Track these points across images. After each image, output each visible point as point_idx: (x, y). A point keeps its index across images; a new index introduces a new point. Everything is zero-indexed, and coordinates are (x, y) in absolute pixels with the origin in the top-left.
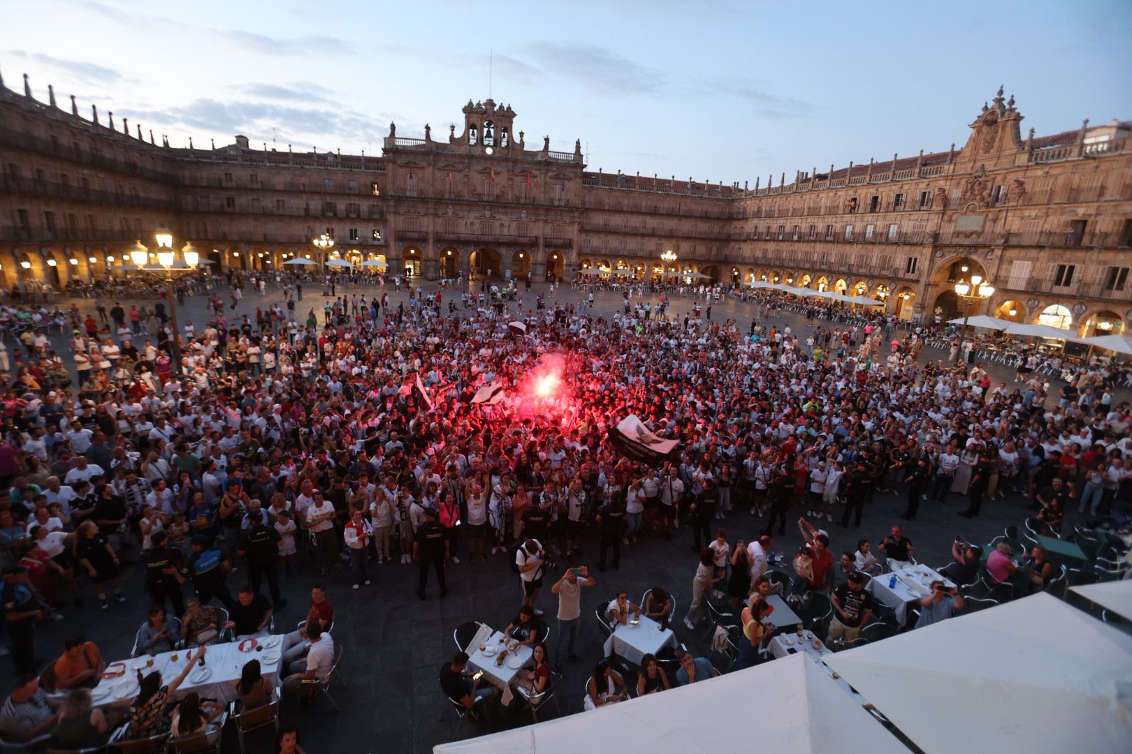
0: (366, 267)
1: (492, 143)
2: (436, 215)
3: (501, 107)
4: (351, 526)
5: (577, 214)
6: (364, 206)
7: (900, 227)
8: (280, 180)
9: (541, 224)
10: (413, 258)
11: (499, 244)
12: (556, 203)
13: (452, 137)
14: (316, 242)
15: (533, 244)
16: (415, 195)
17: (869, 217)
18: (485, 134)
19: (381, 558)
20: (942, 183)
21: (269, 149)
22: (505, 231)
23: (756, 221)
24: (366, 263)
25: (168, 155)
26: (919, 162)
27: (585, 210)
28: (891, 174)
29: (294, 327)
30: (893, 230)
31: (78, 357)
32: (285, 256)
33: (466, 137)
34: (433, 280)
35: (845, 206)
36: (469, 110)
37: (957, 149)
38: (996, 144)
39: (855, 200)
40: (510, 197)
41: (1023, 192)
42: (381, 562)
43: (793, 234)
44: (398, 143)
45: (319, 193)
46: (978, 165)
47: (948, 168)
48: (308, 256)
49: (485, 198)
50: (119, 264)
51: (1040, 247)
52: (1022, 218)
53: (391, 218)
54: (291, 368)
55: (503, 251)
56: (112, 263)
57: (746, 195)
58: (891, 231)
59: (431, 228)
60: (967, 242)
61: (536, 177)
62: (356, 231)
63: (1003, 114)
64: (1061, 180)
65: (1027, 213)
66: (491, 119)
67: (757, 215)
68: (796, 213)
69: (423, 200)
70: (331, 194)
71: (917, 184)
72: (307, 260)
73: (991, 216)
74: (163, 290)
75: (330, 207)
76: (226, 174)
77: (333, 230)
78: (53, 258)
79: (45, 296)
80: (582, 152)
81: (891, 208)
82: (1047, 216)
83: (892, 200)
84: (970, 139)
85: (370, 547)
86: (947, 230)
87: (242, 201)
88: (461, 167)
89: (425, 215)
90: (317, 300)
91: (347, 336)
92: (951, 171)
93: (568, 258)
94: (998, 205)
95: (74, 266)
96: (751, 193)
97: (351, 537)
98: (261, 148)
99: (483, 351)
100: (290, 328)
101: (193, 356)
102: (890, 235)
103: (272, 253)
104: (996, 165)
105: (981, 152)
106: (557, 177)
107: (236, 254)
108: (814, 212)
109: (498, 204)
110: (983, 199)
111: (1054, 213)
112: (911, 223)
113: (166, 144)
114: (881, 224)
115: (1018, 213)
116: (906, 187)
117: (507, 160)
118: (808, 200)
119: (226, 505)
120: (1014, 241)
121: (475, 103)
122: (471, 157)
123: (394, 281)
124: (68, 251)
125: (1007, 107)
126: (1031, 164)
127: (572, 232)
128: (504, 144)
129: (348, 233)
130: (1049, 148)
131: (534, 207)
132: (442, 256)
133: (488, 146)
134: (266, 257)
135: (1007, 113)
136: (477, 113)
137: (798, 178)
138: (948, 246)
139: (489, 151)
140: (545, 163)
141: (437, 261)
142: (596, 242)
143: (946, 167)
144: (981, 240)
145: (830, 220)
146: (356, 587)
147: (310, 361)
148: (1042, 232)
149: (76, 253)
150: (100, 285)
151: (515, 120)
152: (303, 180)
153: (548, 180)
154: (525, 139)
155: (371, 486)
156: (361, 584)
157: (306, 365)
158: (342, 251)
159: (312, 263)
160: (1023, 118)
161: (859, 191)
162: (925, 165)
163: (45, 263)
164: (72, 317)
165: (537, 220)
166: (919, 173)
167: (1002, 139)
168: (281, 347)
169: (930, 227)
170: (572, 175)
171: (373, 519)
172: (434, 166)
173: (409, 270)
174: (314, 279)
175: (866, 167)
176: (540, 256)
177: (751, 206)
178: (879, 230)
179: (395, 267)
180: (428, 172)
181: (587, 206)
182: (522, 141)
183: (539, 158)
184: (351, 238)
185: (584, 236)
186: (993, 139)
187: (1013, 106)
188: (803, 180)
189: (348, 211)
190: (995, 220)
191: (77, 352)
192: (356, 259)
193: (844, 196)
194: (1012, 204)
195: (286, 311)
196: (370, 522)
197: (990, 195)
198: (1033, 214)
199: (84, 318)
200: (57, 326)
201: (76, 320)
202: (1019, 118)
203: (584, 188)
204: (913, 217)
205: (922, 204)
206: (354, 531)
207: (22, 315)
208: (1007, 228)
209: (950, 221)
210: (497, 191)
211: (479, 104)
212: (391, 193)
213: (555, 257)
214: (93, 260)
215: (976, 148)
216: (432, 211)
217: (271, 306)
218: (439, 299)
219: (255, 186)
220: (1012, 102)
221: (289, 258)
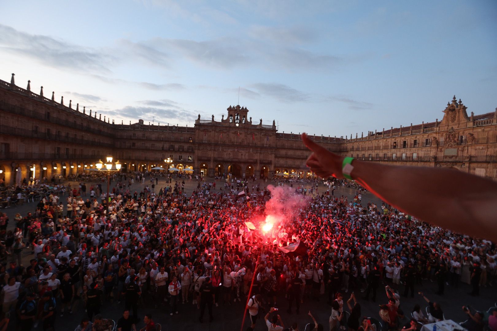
0: (184, 171)
1: (238, 122)
2: (215, 150)
3: (243, 108)
4: (172, 284)
5: (273, 150)
6: (186, 146)
7: (418, 154)
8: (154, 136)
9: (258, 154)
10: (204, 168)
11: (240, 162)
12: (265, 146)
13: (222, 119)
14: (165, 161)
15: (255, 163)
16: (206, 142)
17: (403, 150)
18: (236, 118)
19: (183, 301)
20: (434, 135)
21: (151, 125)
22: (243, 157)
23: (352, 152)
24: (185, 170)
25: (114, 127)
26: (422, 127)
27: (277, 148)
28: (411, 132)
29: (154, 195)
30: (415, 155)
31: (69, 205)
32: (152, 166)
33: (228, 119)
34: (212, 177)
35: (391, 145)
36: (230, 109)
37: (439, 121)
38: (457, 119)
39: (395, 143)
40: (245, 143)
41: (474, 139)
42: (183, 303)
43: (369, 158)
44: (201, 122)
45: (169, 141)
46: (450, 127)
47: (436, 129)
48: (161, 166)
49: (235, 144)
50: (89, 168)
51: (487, 162)
52: (476, 149)
53: (196, 151)
54: (151, 213)
55: (242, 165)
56: (86, 168)
57: (347, 141)
58: (414, 156)
59: (212, 155)
60: (451, 160)
61: (256, 135)
62: (181, 156)
63: (457, 107)
64: (491, 133)
65: (477, 147)
66: (239, 112)
67: (352, 149)
68: (369, 149)
69: (210, 144)
70: (173, 142)
71: (423, 136)
72: (161, 168)
73: (460, 149)
74: (103, 179)
75: (173, 147)
76: (134, 134)
77: (172, 156)
78: (65, 166)
79: (59, 180)
80: (276, 125)
81: (413, 146)
82: (488, 148)
83: (413, 142)
84: (444, 117)
85: (179, 296)
86: (440, 155)
87: (138, 144)
88: (226, 131)
89: (210, 150)
90: (163, 184)
91: (175, 200)
92: (438, 130)
93: (270, 169)
94: (463, 144)
95: (72, 169)
96: (349, 140)
97: (171, 289)
98: (148, 124)
99: (232, 208)
100: (152, 196)
101: (112, 206)
102: (414, 158)
103: (147, 165)
104: (458, 127)
105: (450, 122)
106: (265, 135)
107: (133, 165)
108: (378, 148)
109: (241, 146)
110: (455, 141)
111: (491, 147)
112: (423, 153)
113: (113, 123)
114: (409, 154)
115: (473, 147)
116: (418, 137)
117: (245, 128)
118: (375, 143)
119: (121, 271)
120: (474, 160)
121: (232, 107)
122: (230, 127)
123: (196, 177)
124: (71, 163)
125: (459, 104)
126: (474, 126)
127: (272, 158)
128: (243, 122)
129: (178, 157)
130: (482, 119)
131: (255, 147)
132: (216, 167)
133: (237, 123)
134: (145, 166)
135: (459, 106)
136: (233, 110)
137: (369, 135)
138: (442, 162)
139: (237, 125)
140: (260, 129)
141: (214, 169)
142: (282, 162)
143: (435, 128)
144: (457, 159)
145: (385, 151)
146: (171, 314)
147: (159, 211)
148: (487, 156)
149: (74, 164)
150: (80, 176)
151: (248, 113)
152: (163, 136)
153: (261, 136)
154: (252, 120)
155: (182, 266)
156: (174, 313)
157: (158, 212)
158: (175, 164)
159: (163, 169)
160: (467, 108)
161: (397, 139)
162: (426, 128)
163: (62, 167)
164: (68, 189)
165: (257, 153)
166: (423, 131)
167: (459, 117)
168: (148, 204)
169: (432, 153)
170: (272, 134)
171: (182, 281)
172: (215, 131)
173: (203, 173)
174: (163, 176)
175: (399, 129)
176: (258, 168)
177: (349, 146)
178: (408, 155)
179: (197, 171)
180: (212, 133)
181: (278, 147)
182: (251, 121)
183: (258, 128)
184: (180, 159)
185: (277, 159)
186: (455, 116)
187: (461, 103)
188: (371, 135)
189: (179, 149)
190: (463, 151)
191: (68, 203)
192: (181, 168)
193: (390, 141)
194: (469, 143)
195: (151, 189)
196: (180, 283)
197: (458, 140)
198: (481, 148)
199: (73, 189)
200: (62, 192)
201: (69, 190)
202: (465, 108)
203: (276, 139)
204: (423, 150)
205: (427, 144)
206: (173, 286)
207: (50, 188)
208: (469, 154)
209: (441, 151)
210: (240, 141)
211: (234, 107)
212: (197, 141)
213: (264, 168)
214: (79, 166)
215: (447, 120)
216: (213, 149)
217: (145, 187)
218: (214, 185)
219: (144, 138)
220: (460, 102)
221: (154, 167)
